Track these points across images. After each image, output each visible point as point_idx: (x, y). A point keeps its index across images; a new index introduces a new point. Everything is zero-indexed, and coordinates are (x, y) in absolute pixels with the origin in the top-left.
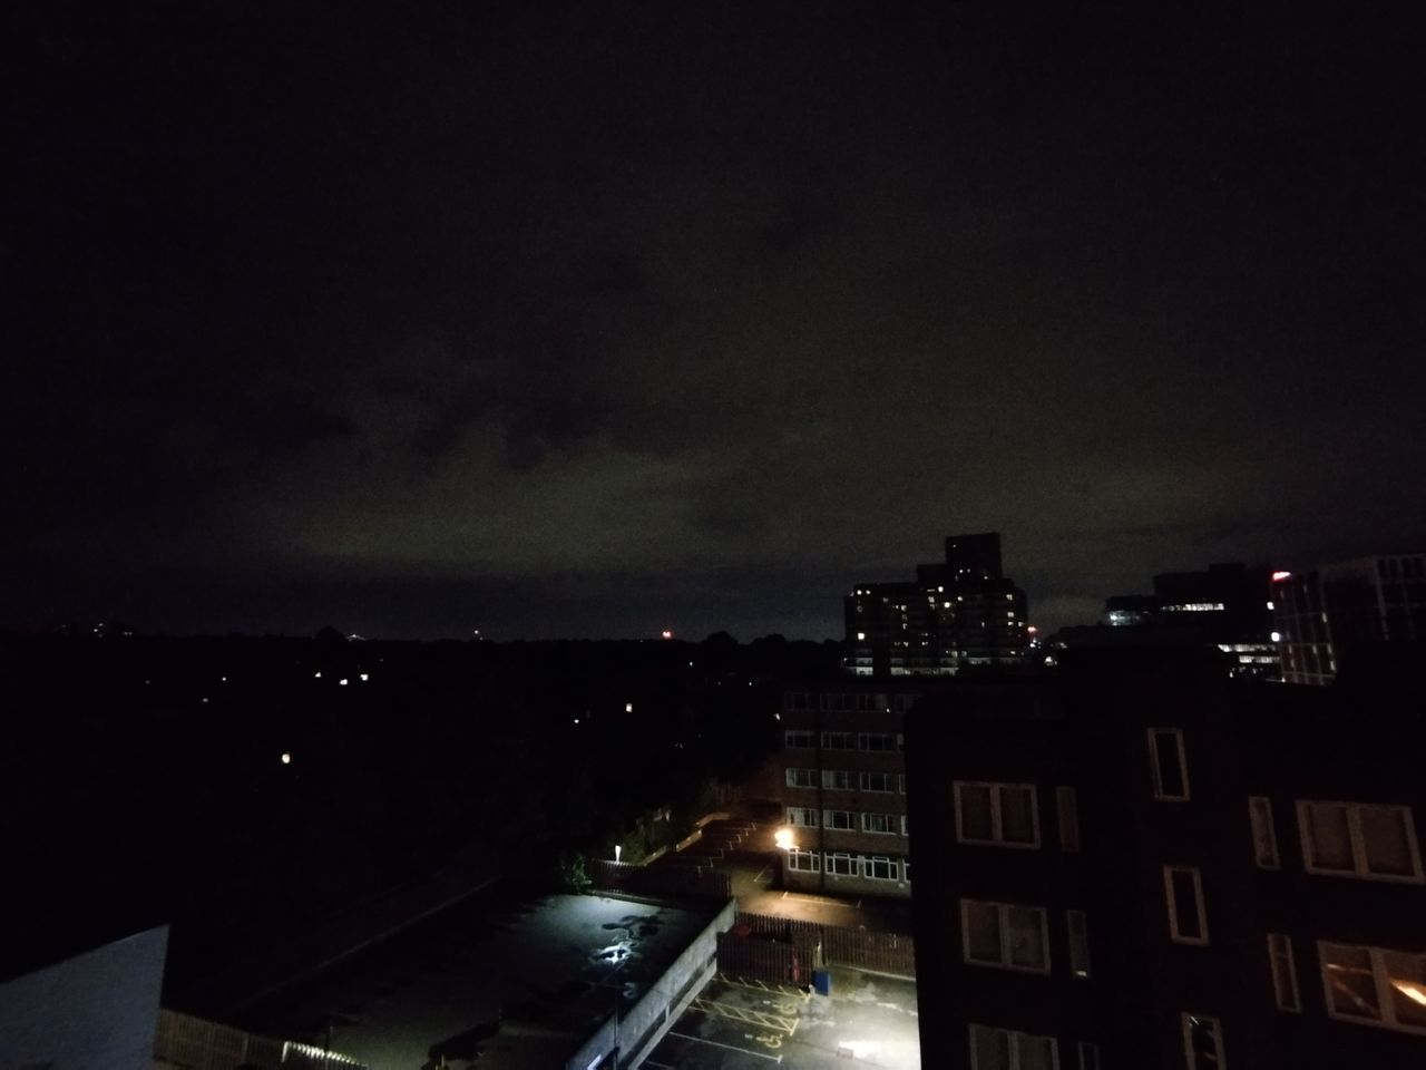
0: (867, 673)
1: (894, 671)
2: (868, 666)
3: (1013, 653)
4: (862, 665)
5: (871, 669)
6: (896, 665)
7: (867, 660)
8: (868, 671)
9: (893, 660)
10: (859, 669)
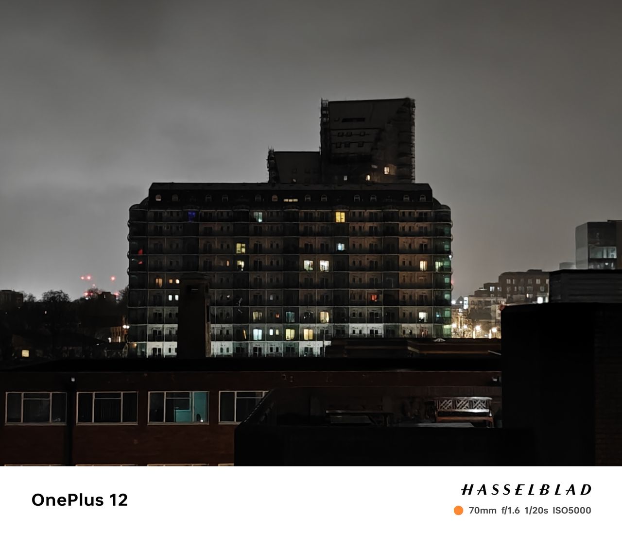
0: (165, 353)
1: (216, 348)
2: (169, 338)
3: (422, 315)
4: (157, 336)
5: (174, 345)
6: (220, 338)
7: (167, 328)
8: (169, 348)
9: (215, 328)
10: (151, 346)
